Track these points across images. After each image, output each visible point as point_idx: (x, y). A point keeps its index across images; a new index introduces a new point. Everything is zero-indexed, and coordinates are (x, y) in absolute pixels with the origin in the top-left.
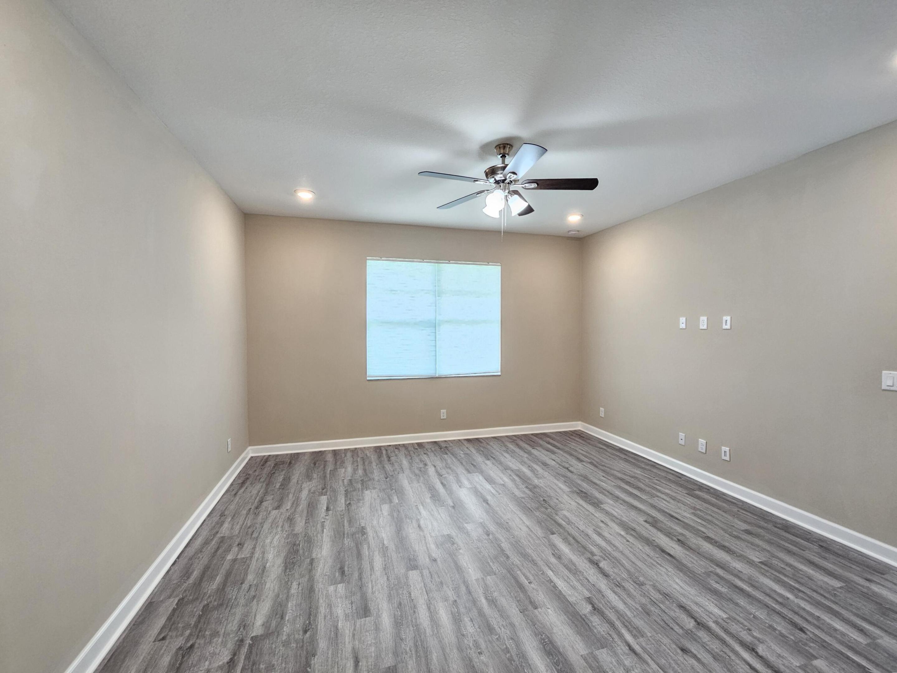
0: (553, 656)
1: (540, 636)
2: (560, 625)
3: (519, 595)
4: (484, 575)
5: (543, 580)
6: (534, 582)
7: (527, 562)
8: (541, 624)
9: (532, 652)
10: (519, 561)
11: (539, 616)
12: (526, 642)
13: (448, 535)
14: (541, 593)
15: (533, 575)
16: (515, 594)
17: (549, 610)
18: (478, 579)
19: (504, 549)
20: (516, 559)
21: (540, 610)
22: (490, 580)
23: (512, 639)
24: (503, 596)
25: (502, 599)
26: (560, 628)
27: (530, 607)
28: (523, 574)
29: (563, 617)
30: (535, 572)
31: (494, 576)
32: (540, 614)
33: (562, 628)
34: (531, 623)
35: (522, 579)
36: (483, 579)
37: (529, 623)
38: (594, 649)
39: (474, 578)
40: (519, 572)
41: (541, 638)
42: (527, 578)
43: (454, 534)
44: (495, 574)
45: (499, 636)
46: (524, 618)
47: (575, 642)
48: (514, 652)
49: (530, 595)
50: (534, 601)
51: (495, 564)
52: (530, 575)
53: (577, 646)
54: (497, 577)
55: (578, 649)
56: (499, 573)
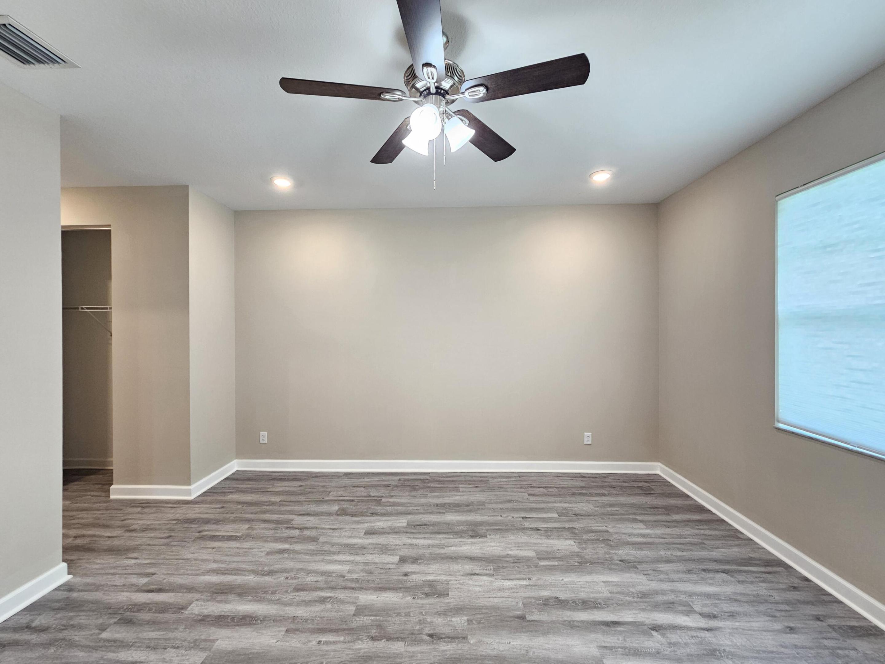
0: (239, 619)
1: (262, 619)
2: (254, 641)
3: (313, 625)
4: (358, 606)
5: (312, 659)
6: (318, 648)
7: (351, 656)
8: (270, 626)
9: (257, 607)
10: (360, 649)
11: (278, 629)
12: (266, 607)
13: (448, 594)
14: (299, 646)
15: (327, 651)
16: (316, 621)
17: (275, 641)
18: (357, 599)
19: (390, 642)
20: (364, 646)
21: (283, 633)
22: (352, 609)
23: (278, 600)
24: (322, 611)
25: (319, 608)
26: (252, 639)
27: (292, 626)
28: (337, 641)
29: (257, 649)
30: (331, 656)
31: (352, 613)
32: (279, 631)
33: (251, 641)
34: (278, 619)
35: (330, 637)
36: (356, 603)
37: (279, 617)
38: (211, 654)
39: (360, 597)
40: (342, 639)
41: (259, 619)
42: (327, 643)
43: (447, 600)
44: (354, 615)
45: (288, 593)
46: (287, 616)
47: (231, 643)
48: (268, 596)
49: (306, 634)
50: (296, 634)
51: (370, 621)
52: (329, 648)
53: (227, 642)
54: (349, 615)
55: (224, 641)
56: (354, 620)
